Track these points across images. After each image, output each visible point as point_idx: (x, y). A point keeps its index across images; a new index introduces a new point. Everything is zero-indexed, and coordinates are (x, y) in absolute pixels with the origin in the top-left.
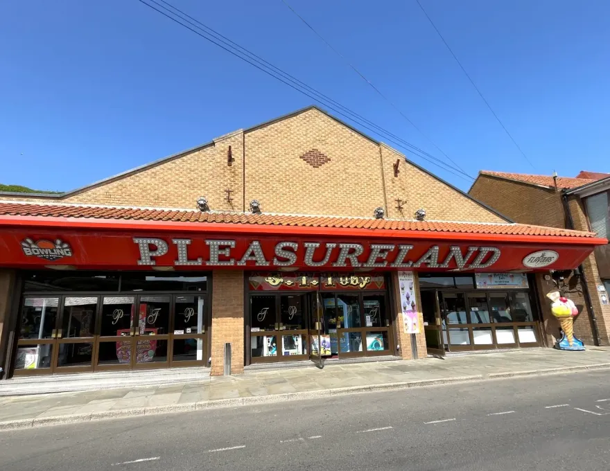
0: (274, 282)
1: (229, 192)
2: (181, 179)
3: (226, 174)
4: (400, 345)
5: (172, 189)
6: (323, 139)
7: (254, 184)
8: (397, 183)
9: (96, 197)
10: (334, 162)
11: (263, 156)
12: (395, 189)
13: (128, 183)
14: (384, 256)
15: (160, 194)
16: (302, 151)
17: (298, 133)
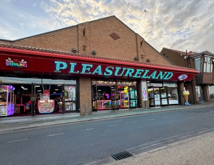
0: (101, 82)
1: (84, 46)
2: (65, 39)
3: (83, 39)
4: (142, 104)
5: (61, 43)
6: (117, 29)
7: (93, 44)
8: (142, 49)
9: (29, 43)
10: (121, 39)
11: (96, 33)
12: (141, 51)
13: (43, 39)
14: (140, 73)
15: (57, 45)
16: (110, 33)
17: (109, 26)
